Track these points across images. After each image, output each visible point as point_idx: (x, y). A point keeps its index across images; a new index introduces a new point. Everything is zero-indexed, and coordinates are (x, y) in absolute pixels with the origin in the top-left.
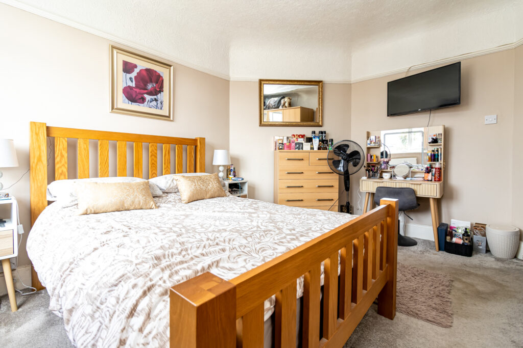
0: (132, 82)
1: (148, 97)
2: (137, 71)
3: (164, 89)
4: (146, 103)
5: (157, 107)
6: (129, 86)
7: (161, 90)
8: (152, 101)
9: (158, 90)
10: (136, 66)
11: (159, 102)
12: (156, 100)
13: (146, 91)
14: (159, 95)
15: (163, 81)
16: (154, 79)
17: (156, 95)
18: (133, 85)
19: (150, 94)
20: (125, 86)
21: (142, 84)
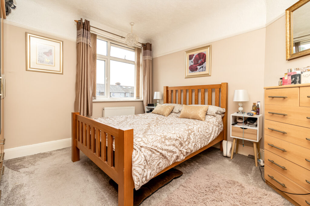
0: (192, 63)
1: (199, 67)
2: (194, 57)
3: (206, 60)
4: (198, 70)
5: (203, 71)
6: (191, 65)
7: (205, 61)
8: (201, 68)
9: (203, 61)
10: (194, 55)
11: (204, 68)
12: (202, 67)
13: (198, 65)
14: (204, 64)
15: (206, 56)
16: (201, 57)
17: (203, 64)
18: (193, 64)
19: (200, 65)
20: (190, 65)
21: (196, 62)
